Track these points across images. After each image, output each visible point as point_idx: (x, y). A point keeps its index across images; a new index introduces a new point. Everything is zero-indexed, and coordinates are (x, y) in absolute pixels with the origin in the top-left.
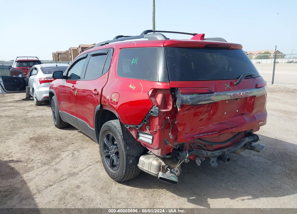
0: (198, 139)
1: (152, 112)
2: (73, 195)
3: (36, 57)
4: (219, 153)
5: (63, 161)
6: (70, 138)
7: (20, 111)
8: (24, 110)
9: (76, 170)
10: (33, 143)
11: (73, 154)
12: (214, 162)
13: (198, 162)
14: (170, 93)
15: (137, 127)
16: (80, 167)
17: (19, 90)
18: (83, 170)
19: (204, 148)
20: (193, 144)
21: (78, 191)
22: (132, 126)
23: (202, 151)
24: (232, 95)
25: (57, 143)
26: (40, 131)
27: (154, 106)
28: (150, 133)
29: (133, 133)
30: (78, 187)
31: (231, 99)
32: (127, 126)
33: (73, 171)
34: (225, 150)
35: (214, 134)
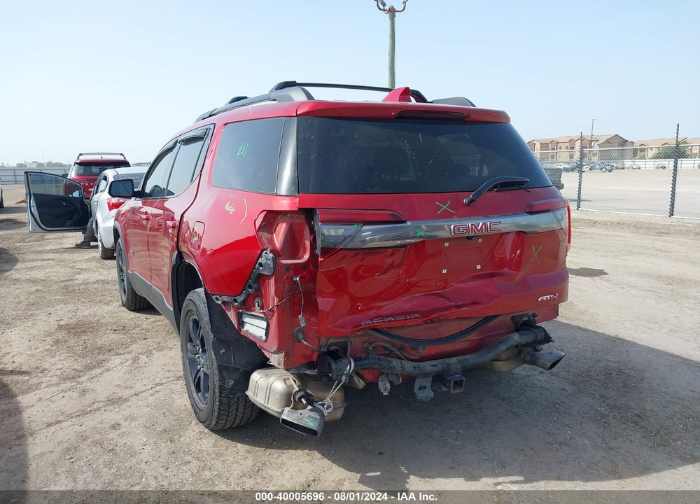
0: (373, 329)
1: (261, 265)
2: (96, 443)
3: (122, 154)
4: (435, 366)
5: (108, 373)
6: (145, 326)
7: (63, 270)
8: (72, 268)
9: (126, 393)
10: (62, 335)
11: (135, 360)
12: (425, 388)
13: (384, 387)
14: (304, 221)
15: (236, 301)
16: (139, 387)
17: (71, 226)
18: (143, 392)
19: (398, 352)
20: (370, 344)
21: (113, 434)
22: (226, 299)
23: (391, 359)
24: (452, 227)
25: (114, 337)
26: (87, 312)
27: (265, 252)
28: (262, 316)
29: (231, 315)
30: (115, 426)
31: (450, 236)
32: (217, 299)
33: (120, 395)
34: (454, 360)
35: (410, 318)
